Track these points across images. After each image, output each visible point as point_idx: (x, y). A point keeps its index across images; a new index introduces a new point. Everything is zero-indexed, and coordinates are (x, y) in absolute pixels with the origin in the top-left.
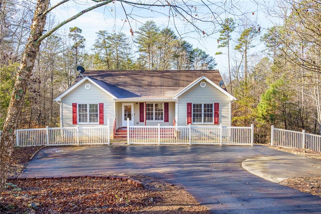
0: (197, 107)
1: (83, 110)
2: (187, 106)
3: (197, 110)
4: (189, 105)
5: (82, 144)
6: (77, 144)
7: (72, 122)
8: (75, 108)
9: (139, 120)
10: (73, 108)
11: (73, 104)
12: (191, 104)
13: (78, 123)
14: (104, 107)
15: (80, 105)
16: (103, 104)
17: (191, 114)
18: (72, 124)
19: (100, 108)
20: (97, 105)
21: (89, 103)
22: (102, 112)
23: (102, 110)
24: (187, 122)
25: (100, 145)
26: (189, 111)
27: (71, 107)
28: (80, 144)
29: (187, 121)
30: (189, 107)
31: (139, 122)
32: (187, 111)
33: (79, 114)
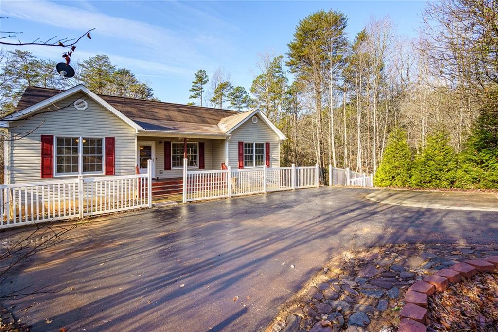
0: (249, 147)
1: (69, 149)
2: (238, 146)
3: (249, 150)
4: (240, 143)
5: (90, 214)
6: (78, 216)
7: (40, 174)
8: (49, 145)
9: (164, 168)
10: (43, 146)
11: (43, 137)
12: (243, 142)
13: (56, 175)
14: (116, 143)
15: (60, 140)
16: (113, 139)
17: (243, 156)
18: (40, 178)
19: (109, 146)
20: (101, 140)
21: (84, 136)
22: (111, 152)
23: (111, 149)
24: (238, 167)
25: (133, 210)
26: (241, 152)
27: (38, 144)
28: (85, 214)
29: (238, 164)
30: (241, 146)
31: (164, 170)
32: (238, 152)
33: (58, 157)
